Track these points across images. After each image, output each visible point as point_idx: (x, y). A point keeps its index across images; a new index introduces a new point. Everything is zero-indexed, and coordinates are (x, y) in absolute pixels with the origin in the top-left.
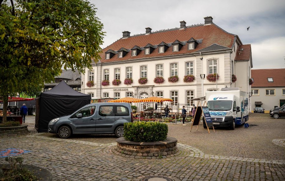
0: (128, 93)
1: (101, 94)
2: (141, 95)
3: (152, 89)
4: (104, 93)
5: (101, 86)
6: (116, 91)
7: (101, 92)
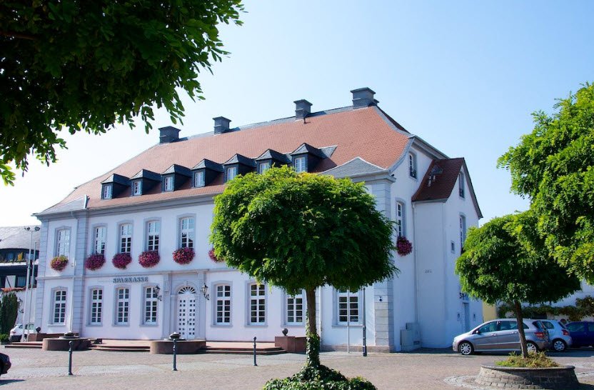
0: (149, 290)
1: (83, 291)
2: (180, 293)
3: (205, 279)
4: (91, 290)
5: (84, 270)
6: (120, 285)
7: (83, 286)
